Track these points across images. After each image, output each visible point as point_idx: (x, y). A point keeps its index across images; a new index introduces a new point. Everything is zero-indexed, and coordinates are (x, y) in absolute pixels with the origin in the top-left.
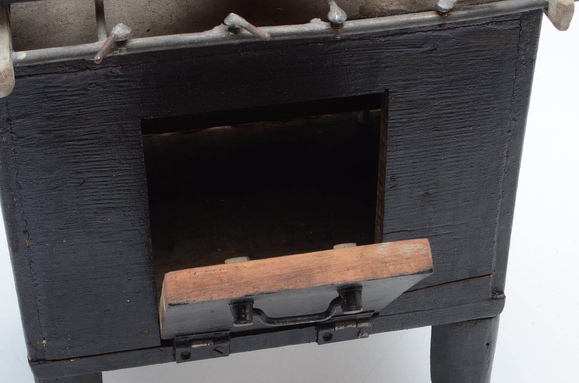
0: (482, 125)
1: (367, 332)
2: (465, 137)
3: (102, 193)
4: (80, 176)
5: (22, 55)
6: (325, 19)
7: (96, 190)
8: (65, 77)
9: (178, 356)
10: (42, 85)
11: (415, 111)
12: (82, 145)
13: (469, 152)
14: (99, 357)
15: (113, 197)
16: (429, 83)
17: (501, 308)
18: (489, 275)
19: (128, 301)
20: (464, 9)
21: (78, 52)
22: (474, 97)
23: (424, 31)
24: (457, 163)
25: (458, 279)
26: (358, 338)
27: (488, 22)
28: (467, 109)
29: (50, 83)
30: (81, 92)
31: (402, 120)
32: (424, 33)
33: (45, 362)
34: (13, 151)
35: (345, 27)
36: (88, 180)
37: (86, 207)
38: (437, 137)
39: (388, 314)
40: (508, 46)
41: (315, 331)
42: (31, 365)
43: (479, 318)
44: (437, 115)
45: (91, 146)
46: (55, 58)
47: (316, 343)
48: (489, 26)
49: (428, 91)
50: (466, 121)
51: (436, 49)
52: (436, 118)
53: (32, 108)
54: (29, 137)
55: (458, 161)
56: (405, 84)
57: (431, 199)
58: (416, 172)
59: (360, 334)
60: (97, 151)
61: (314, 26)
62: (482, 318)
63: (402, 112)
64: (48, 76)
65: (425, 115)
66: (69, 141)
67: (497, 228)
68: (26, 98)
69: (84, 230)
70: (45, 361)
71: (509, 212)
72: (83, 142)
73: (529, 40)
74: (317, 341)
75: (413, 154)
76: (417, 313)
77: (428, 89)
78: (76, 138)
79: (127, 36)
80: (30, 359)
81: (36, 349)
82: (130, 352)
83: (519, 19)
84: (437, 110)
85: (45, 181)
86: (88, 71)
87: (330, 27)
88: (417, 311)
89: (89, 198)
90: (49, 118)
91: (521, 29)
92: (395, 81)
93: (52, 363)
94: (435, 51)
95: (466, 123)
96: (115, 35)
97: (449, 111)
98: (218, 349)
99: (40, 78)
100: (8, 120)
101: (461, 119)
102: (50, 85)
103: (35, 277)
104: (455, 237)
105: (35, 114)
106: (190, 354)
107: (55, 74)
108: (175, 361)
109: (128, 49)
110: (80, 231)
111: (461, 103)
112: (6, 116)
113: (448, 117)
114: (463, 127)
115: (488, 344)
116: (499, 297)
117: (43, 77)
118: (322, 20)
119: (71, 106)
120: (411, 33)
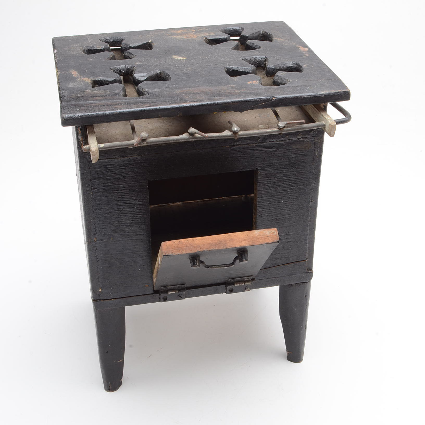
0: (300, 186)
1: (249, 288)
2: (292, 191)
3: (130, 216)
4: (120, 207)
5: (102, 145)
6: (230, 130)
7: (127, 214)
8: (116, 160)
9: (162, 299)
10: (106, 164)
11: (270, 178)
12: (122, 192)
13: (294, 198)
14: (125, 298)
15: (135, 218)
16: (275, 165)
17: (311, 277)
18: (305, 260)
19: (139, 270)
20: (290, 127)
21: (126, 144)
22: (295, 172)
23: (272, 141)
24: (289, 204)
25: (291, 262)
26: (245, 291)
27: (300, 137)
28: (293, 178)
29: (110, 163)
30: (122, 168)
31: (264, 183)
32: (273, 142)
33: (100, 301)
34: (92, 195)
35: (239, 134)
36: (124, 209)
37: (123, 222)
38: (280, 191)
39: (259, 279)
40: (309, 149)
41: (225, 287)
42: (94, 303)
43: (301, 282)
44: (279, 180)
45: (126, 193)
46: (116, 147)
47: (226, 294)
48: (301, 139)
49: (275, 169)
50: (292, 184)
51: (278, 150)
52: (279, 182)
53: (101, 175)
54: (99, 188)
55: (289, 203)
56: (265, 166)
57: (278, 221)
58: (270, 208)
59: (246, 289)
60: (128, 195)
61: (226, 134)
62: (303, 282)
63: (264, 179)
64: (109, 159)
65: (274, 180)
66: (116, 191)
67: (308, 237)
68: (99, 170)
69: (121, 234)
70: (100, 300)
71: (313, 229)
72: (122, 191)
73: (319, 146)
74: (226, 293)
75: (269, 199)
76: (272, 279)
77: (275, 168)
78: (119, 189)
79: (147, 136)
80: (93, 299)
81: (96, 294)
82: (139, 296)
83: (314, 137)
84: (279, 178)
85: (105, 209)
86: (126, 157)
87: (233, 134)
88: (272, 278)
89: (124, 218)
90: (108, 179)
91: (315, 141)
92: (260, 164)
93: (103, 301)
94: (278, 151)
95: (293, 185)
96: (142, 136)
97: (285, 179)
98: (180, 295)
99: (105, 161)
100: (91, 180)
101: (290, 183)
102: (110, 164)
103: (97, 257)
104: (289, 241)
105: (102, 177)
106: (167, 297)
107: (112, 159)
108: (160, 301)
109: (147, 143)
110: (119, 234)
111: (290, 175)
112: (90, 178)
113: (285, 182)
114: (291, 187)
115: (306, 296)
116: (310, 271)
117: (107, 160)
118: (229, 131)
119: (118, 174)
120: (267, 142)
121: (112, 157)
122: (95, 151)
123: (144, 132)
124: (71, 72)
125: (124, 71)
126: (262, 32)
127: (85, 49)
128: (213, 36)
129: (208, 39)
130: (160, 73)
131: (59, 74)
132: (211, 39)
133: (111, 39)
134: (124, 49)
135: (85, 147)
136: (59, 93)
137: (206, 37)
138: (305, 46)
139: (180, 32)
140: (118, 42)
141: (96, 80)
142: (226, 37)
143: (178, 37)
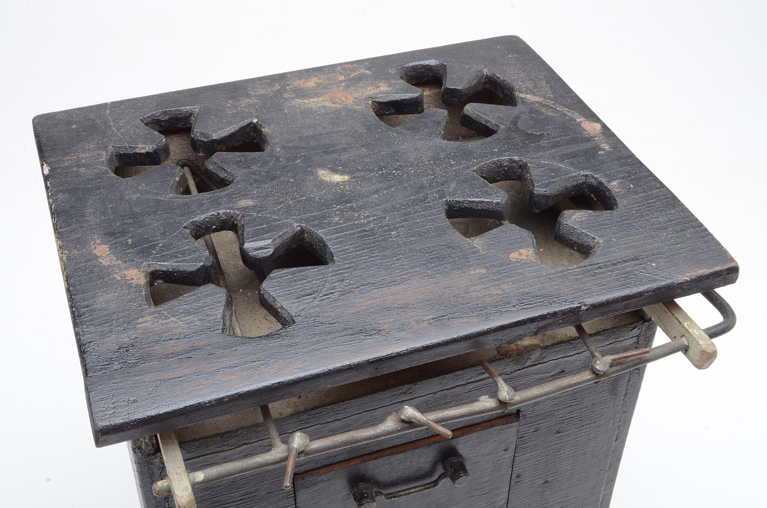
0: (598, 421)
2: (583, 433)
5: (200, 476)
8: (222, 455)
11: (541, 421)
13: (585, 443)
22: (592, 402)
23: (555, 360)
24: (574, 454)
27: (611, 342)
28: (586, 412)
29: (208, 461)
35: (513, 401)
38: (559, 438)
50: (584, 421)
52: (560, 423)
57: (549, 485)
58: (538, 467)
61: (484, 406)
63: (531, 426)
64: (206, 457)
65: (550, 423)
67: (602, 494)
75: (538, 454)
77: (554, 403)
79: (306, 444)
83: (637, 336)
84: (561, 417)
87: (499, 404)
91: (638, 343)
96: (297, 448)
97: (571, 416)
101: (581, 420)
111: (581, 409)
113: (570, 421)
114: (581, 426)
118: (491, 398)
120: (544, 363)
121: (214, 451)
122: (187, 504)
124: (93, 247)
125: (214, 227)
126: (485, 74)
127: (112, 153)
128: (387, 93)
129: (378, 102)
131: (65, 258)
132: (385, 101)
133: (165, 113)
134: (199, 144)
135: (160, 484)
137: (373, 98)
138: (592, 117)
139: (311, 83)
140: (181, 119)
141: (156, 270)
142: (415, 95)
143: (314, 103)
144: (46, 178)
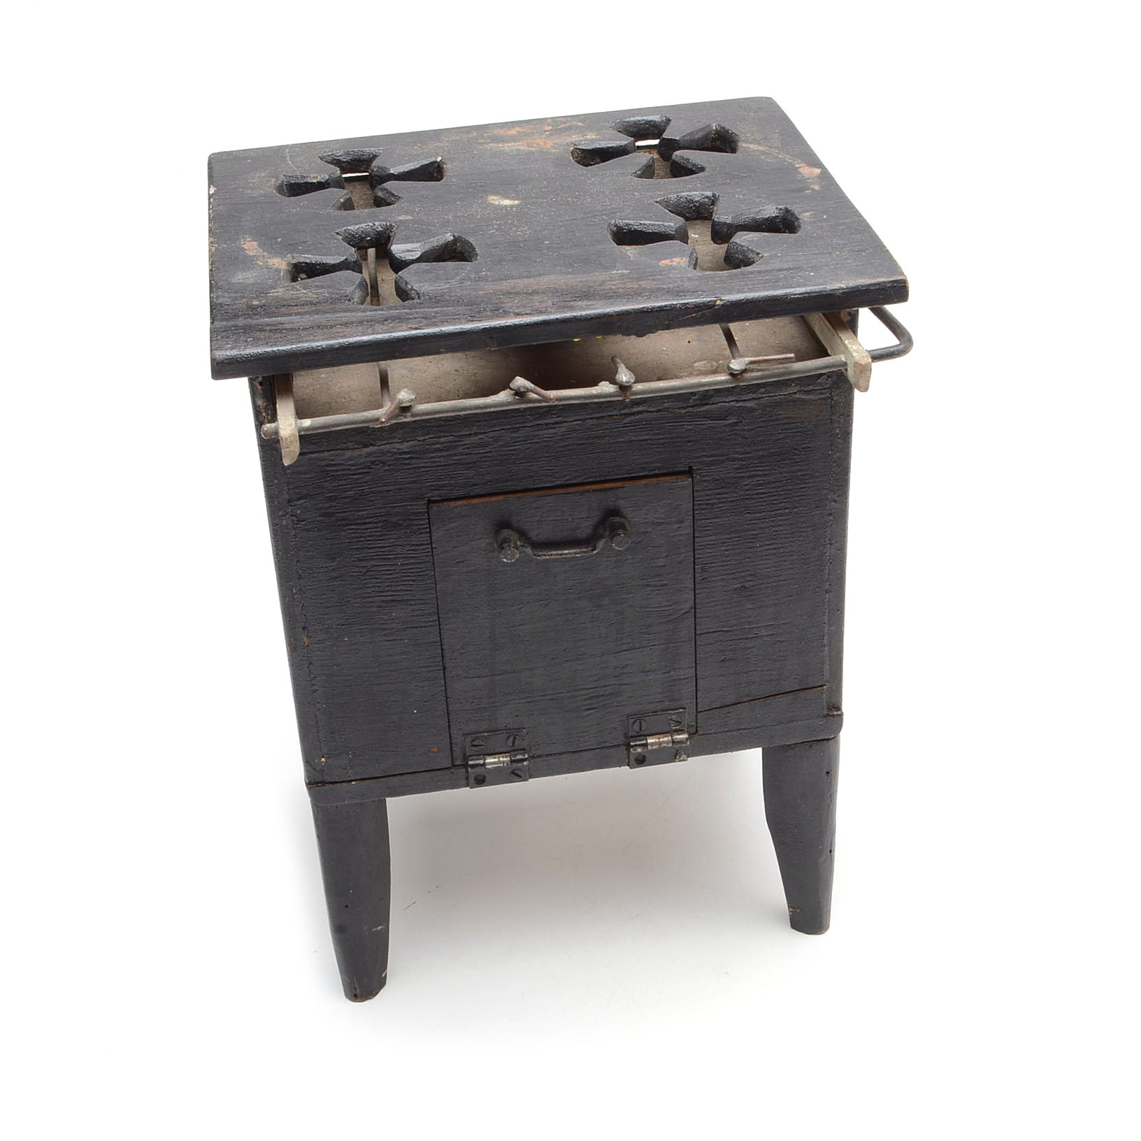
0: (800, 507)
1: (685, 754)
2: (781, 520)
3: (387, 584)
4: (363, 564)
5: (307, 423)
6: (613, 382)
7: (380, 580)
8: (348, 454)
9: (472, 781)
10: (324, 463)
11: (724, 490)
12: (364, 529)
13: (786, 538)
14: (383, 779)
15: (398, 588)
16: (735, 460)
17: (839, 726)
18: (822, 686)
19: (415, 711)
20: (758, 370)
21: (363, 418)
22: (786, 475)
24: (775, 551)
25: (787, 691)
26: (675, 762)
27: (795, 391)
28: (781, 489)
29: (332, 460)
30: (364, 471)
31: (710, 502)
32: (727, 404)
33: (323, 785)
34: (294, 535)
35: (634, 389)
36: (372, 569)
37: (371, 599)
38: (750, 520)
39: (708, 732)
40: (820, 418)
41: (626, 752)
42: (309, 789)
43: (815, 739)
44: (748, 495)
45: (375, 530)
46: (340, 425)
47: (628, 767)
48: (797, 396)
49: (736, 469)
50: (780, 503)
51: (741, 422)
52: (748, 499)
53: (314, 488)
54: (310, 520)
55: (775, 549)
56: (710, 461)
57: (749, 593)
58: (729, 561)
59: (678, 757)
60: (379, 536)
61: (602, 389)
62: (818, 739)
63: (708, 492)
64: (331, 453)
65: (735, 495)
66: (352, 525)
67: (826, 629)
68: (308, 478)
69: (367, 626)
70: (324, 783)
71: (838, 610)
72: (367, 526)
73: (842, 410)
74: (628, 765)
75: (725, 540)
76: (742, 731)
77: (736, 466)
78: (359, 521)
79: (412, 400)
80: (307, 781)
81: (314, 769)
82: (417, 774)
83: (828, 388)
84: (748, 490)
85: (326, 569)
86: (372, 447)
87: (618, 390)
88: (742, 729)
89: (373, 589)
90: (330, 499)
91: (832, 400)
92: (699, 457)
93: (332, 786)
94: (740, 424)
95: (781, 505)
96: (400, 400)
97: (761, 491)
98: (516, 772)
99: (322, 455)
100: (289, 501)
101: (775, 500)
102: (333, 463)
103: (314, 682)
104: (779, 639)
105: (317, 494)
106: (485, 777)
107: (339, 451)
108: (467, 786)
109: (413, 415)
110: (362, 627)
111: (774, 482)
112: (287, 497)
113: (760, 498)
114: (777, 510)
115: (828, 773)
116: (835, 713)
117: (326, 454)
118: (611, 383)
119: (354, 485)
120: (713, 404)
121: (339, 447)
123: (405, 390)
124: (242, 243)
125: (369, 238)
126: (714, 128)
127: (283, 182)
128: (592, 141)
129: (581, 149)
130: (456, 240)
131: (213, 249)
132: (588, 148)
133: (348, 154)
134: (376, 180)
135: (268, 427)
136: (210, 298)
137: (575, 145)
138: (814, 162)
139: (513, 132)
140: (364, 160)
141: (300, 263)
142: (624, 143)
143: (507, 147)
144: (210, 196)
